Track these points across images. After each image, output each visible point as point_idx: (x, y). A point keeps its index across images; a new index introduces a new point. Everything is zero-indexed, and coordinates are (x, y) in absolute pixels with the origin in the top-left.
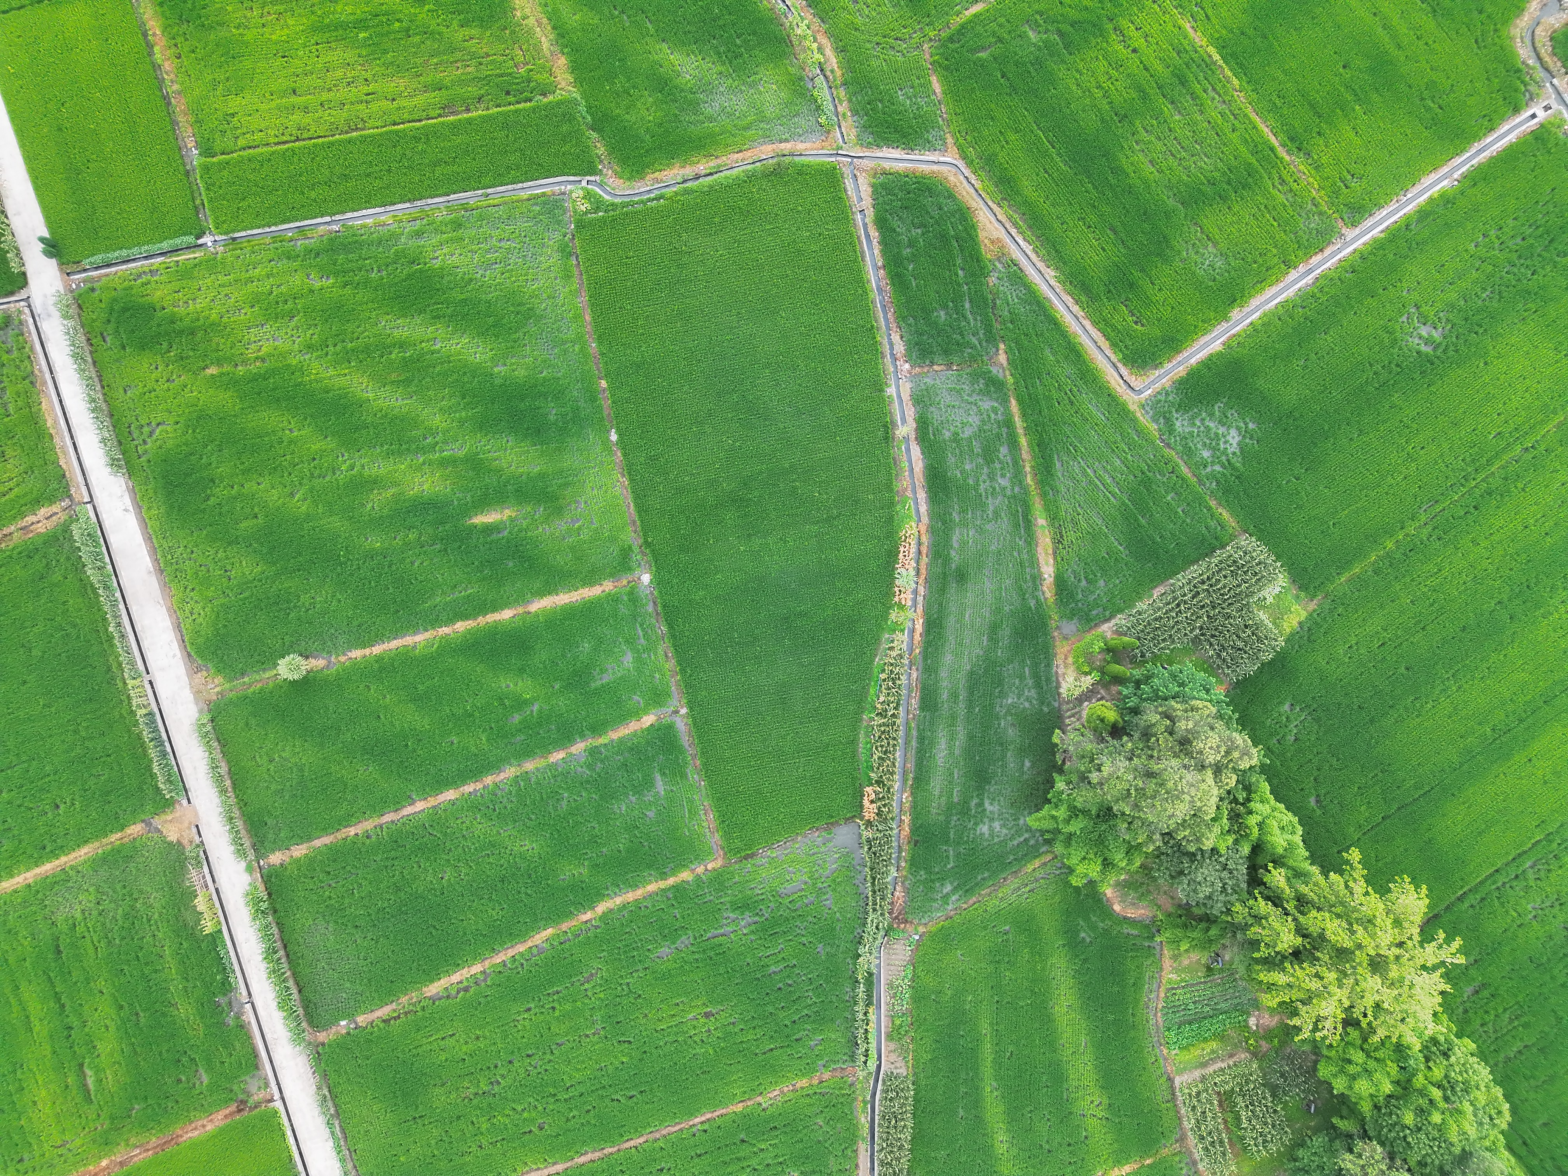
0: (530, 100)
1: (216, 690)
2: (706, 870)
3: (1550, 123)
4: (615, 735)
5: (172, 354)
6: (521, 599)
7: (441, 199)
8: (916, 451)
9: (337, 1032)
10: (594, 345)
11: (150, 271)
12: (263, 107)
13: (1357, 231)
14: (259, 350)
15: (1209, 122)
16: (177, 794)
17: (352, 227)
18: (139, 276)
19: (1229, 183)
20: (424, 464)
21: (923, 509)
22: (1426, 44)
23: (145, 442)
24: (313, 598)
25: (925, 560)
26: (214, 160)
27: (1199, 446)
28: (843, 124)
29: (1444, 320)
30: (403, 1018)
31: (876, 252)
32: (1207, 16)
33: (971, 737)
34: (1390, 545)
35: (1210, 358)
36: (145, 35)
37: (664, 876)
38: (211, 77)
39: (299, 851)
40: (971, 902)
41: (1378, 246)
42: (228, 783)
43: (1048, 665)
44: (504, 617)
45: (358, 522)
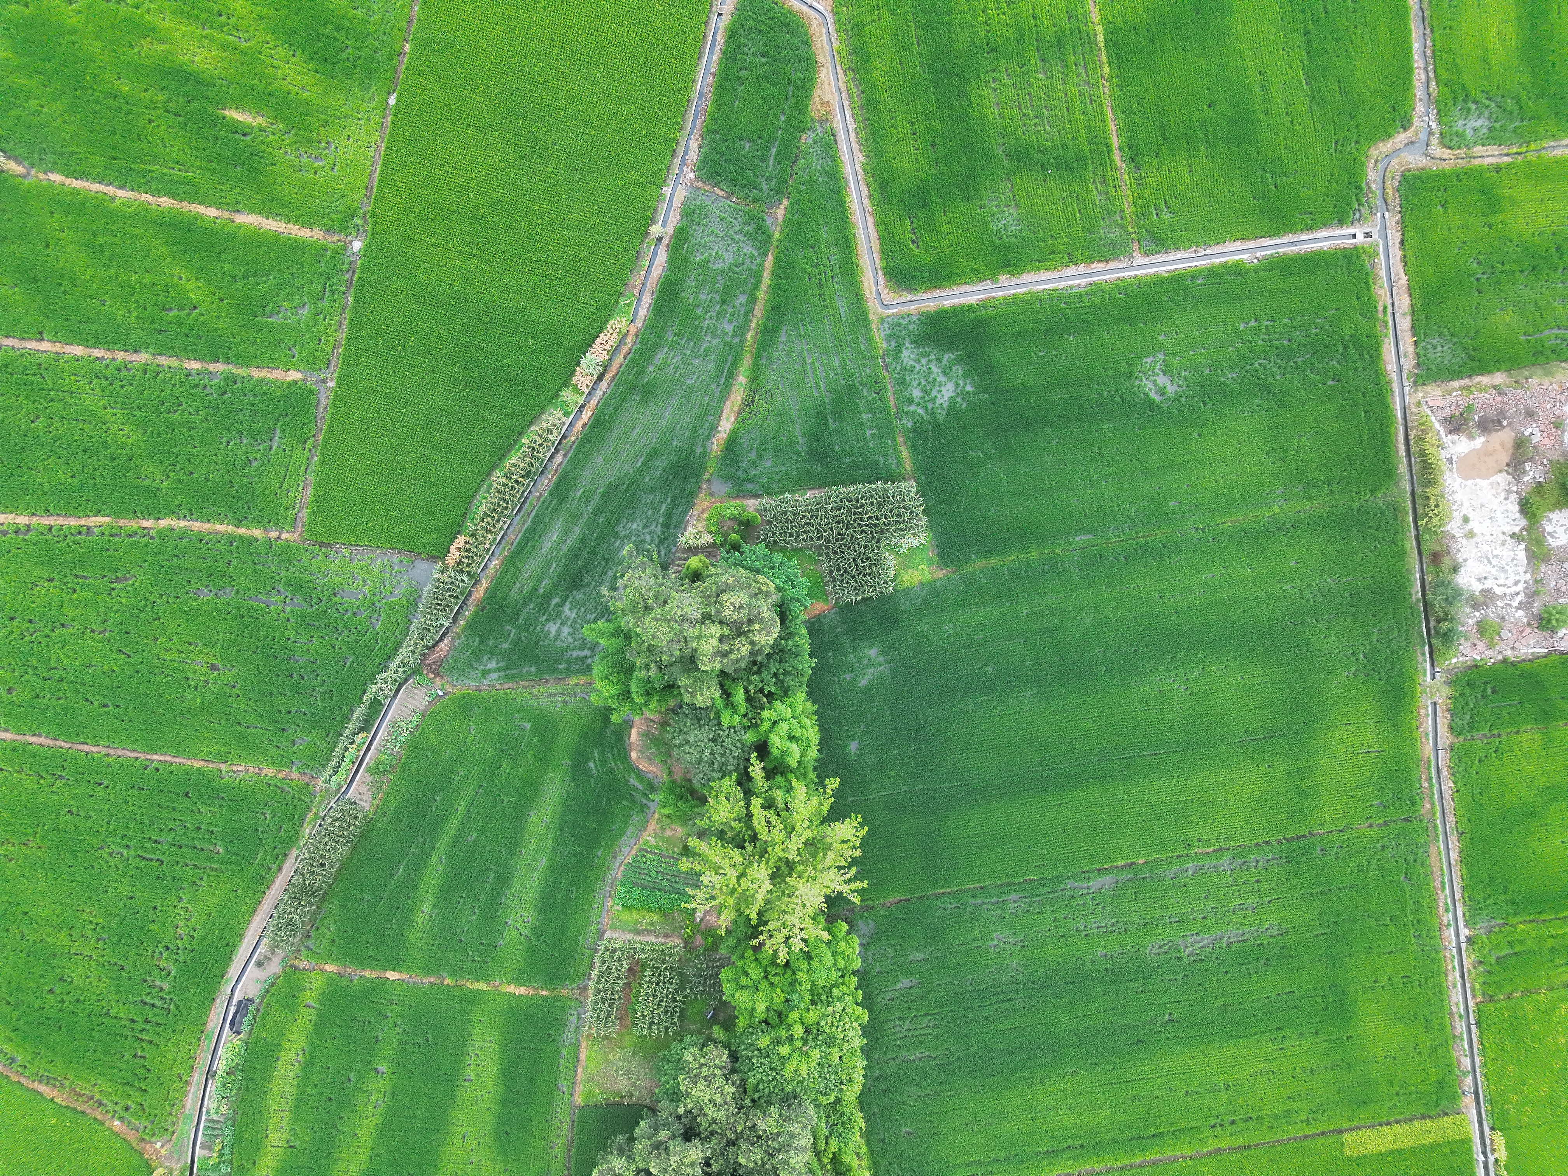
2: (279, 537)
3: (1363, 247)
4: (257, 374)
6: (232, 205)
8: (662, 256)
10: (416, 9)
13: (1147, 260)
15: (1066, 95)
19: (1056, 158)
20: (206, 37)
21: (642, 312)
22: (1292, 122)
24: (41, 106)
25: (619, 359)
27: (915, 384)
29: (1183, 379)
31: (715, 57)
33: (583, 540)
34: (1035, 553)
35: (962, 307)
37: (238, 523)
40: (506, 686)
41: (1157, 282)
43: (686, 512)
44: (208, 214)
45: (118, 58)
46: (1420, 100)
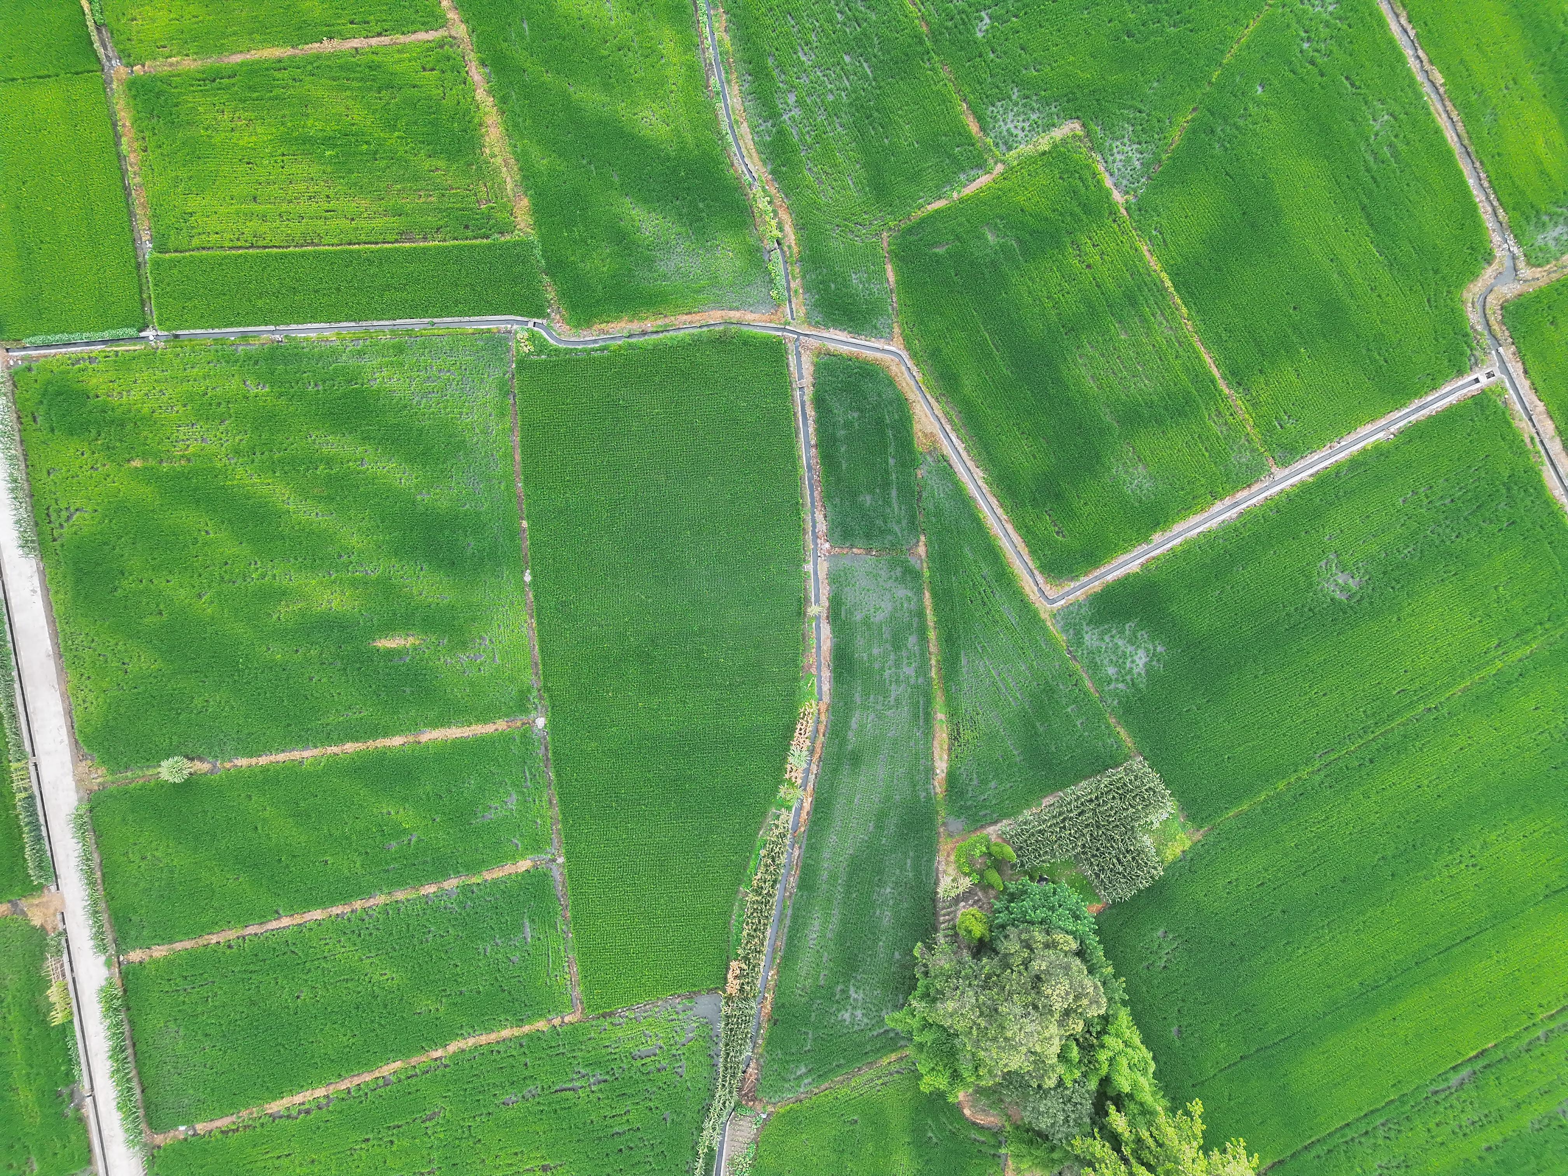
0: (487, 237)
1: (98, 781)
2: (563, 1022)
3: (1489, 389)
4: (488, 876)
5: (99, 442)
6: (415, 726)
7: (387, 323)
8: (826, 630)
9: (175, 1137)
10: (520, 485)
11: (90, 358)
12: (223, 210)
13: (1287, 471)
14: (186, 450)
15: (1154, 345)
16: (46, 879)
17: (295, 339)
18: (78, 361)
19: (1166, 409)
20: (334, 582)
21: (826, 687)
22: (1379, 296)
23: (61, 526)
24: (207, 701)
25: (821, 738)
26: (167, 256)
27: (1106, 662)
28: (794, 300)
29: (1363, 571)
30: (241, 1132)
31: (811, 430)
32: (1164, 241)
33: (844, 922)
34: (1281, 785)
35: (1127, 577)
36: (114, 125)
37: (520, 1022)
38: (174, 174)
39: (159, 952)
40: (823, 1087)
41: (1305, 489)
42: (98, 875)
43: (930, 860)
44: (394, 744)
45: (262, 631)
46: (1494, 231)
